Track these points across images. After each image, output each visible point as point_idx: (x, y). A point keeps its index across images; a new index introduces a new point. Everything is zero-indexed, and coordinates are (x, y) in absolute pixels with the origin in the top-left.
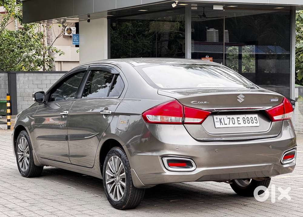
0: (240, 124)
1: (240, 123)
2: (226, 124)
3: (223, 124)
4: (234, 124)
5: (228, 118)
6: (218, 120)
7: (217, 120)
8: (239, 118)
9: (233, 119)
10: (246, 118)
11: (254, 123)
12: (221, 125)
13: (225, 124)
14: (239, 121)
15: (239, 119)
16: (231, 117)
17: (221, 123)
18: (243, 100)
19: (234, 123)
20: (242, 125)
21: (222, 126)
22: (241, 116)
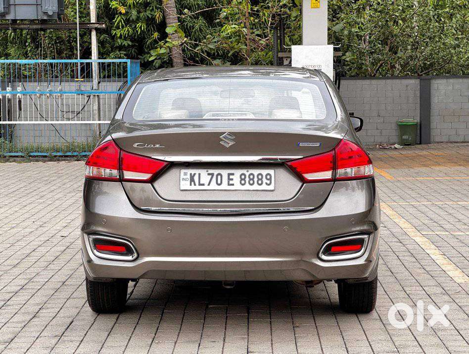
0: (233, 185)
1: (232, 183)
2: (203, 185)
3: (197, 183)
4: (219, 185)
5: (209, 174)
6: (188, 176)
7: (185, 177)
8: (233, 174)
9: (219, 177)
10: (247, 174)
11: (264, 184)
12: (191, 185)
13: (200, 184)
14: (232, 179)
15: (231, 177)
16: (216, 172)
17: (193, 183)
18: (231, 143)
19: (219, 182)
20: (237, 186)
21: (193, 187)
22: (238, 173)
